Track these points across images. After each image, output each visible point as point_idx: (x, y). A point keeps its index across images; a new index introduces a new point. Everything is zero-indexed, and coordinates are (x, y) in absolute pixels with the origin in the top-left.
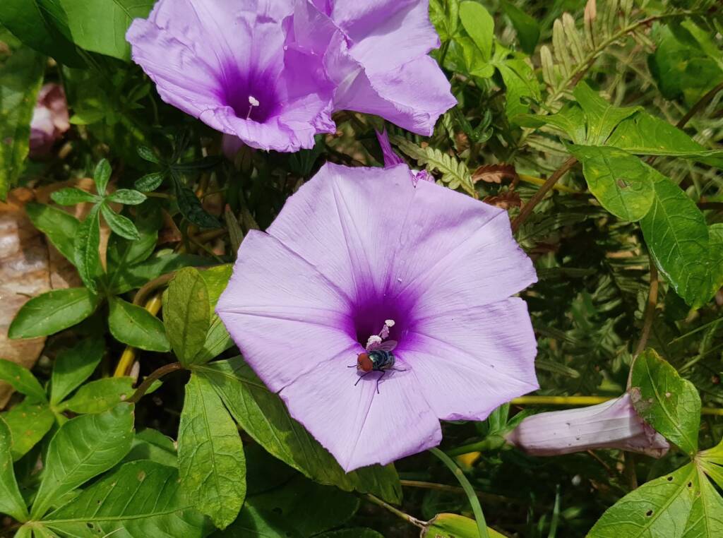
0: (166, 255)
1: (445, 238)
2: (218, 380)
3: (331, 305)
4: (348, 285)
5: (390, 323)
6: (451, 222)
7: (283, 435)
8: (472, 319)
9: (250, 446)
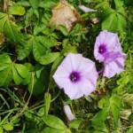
0: (78, 44)
1: (89, 82)
2: (60, 56)
3: (75, 69)
4: (79, 71)
6: (92, 83)
9: (52, 63)
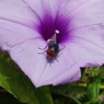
5: (57, 32)
7: (5, 78)
8: (93, 29)
